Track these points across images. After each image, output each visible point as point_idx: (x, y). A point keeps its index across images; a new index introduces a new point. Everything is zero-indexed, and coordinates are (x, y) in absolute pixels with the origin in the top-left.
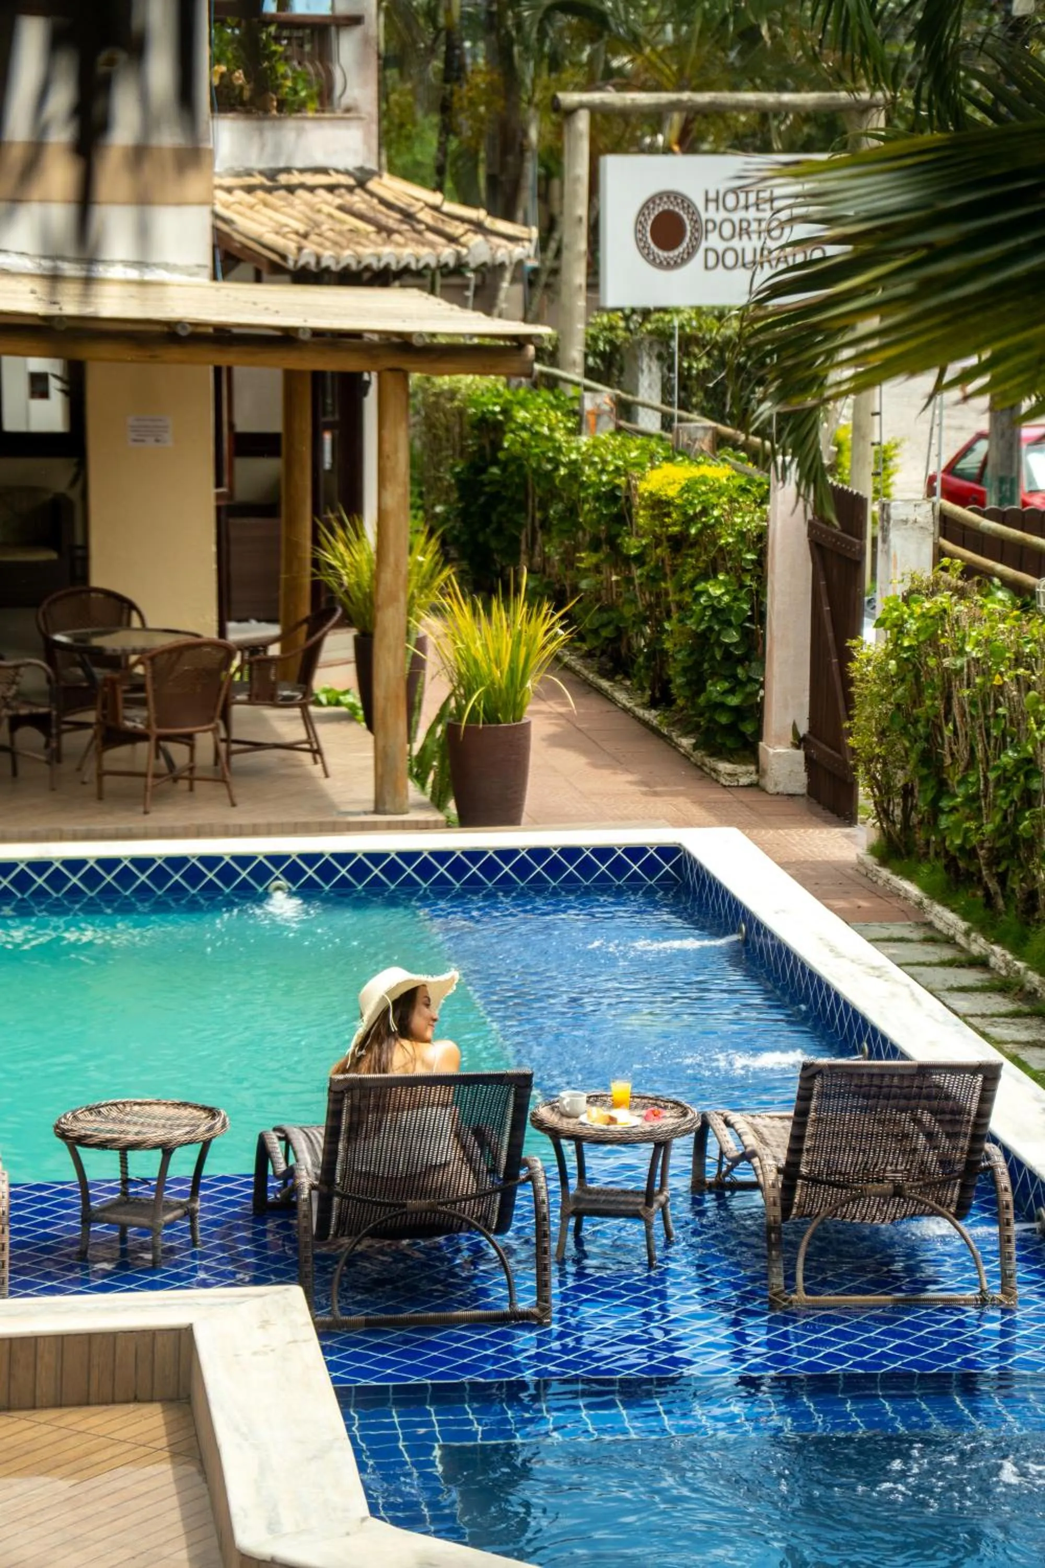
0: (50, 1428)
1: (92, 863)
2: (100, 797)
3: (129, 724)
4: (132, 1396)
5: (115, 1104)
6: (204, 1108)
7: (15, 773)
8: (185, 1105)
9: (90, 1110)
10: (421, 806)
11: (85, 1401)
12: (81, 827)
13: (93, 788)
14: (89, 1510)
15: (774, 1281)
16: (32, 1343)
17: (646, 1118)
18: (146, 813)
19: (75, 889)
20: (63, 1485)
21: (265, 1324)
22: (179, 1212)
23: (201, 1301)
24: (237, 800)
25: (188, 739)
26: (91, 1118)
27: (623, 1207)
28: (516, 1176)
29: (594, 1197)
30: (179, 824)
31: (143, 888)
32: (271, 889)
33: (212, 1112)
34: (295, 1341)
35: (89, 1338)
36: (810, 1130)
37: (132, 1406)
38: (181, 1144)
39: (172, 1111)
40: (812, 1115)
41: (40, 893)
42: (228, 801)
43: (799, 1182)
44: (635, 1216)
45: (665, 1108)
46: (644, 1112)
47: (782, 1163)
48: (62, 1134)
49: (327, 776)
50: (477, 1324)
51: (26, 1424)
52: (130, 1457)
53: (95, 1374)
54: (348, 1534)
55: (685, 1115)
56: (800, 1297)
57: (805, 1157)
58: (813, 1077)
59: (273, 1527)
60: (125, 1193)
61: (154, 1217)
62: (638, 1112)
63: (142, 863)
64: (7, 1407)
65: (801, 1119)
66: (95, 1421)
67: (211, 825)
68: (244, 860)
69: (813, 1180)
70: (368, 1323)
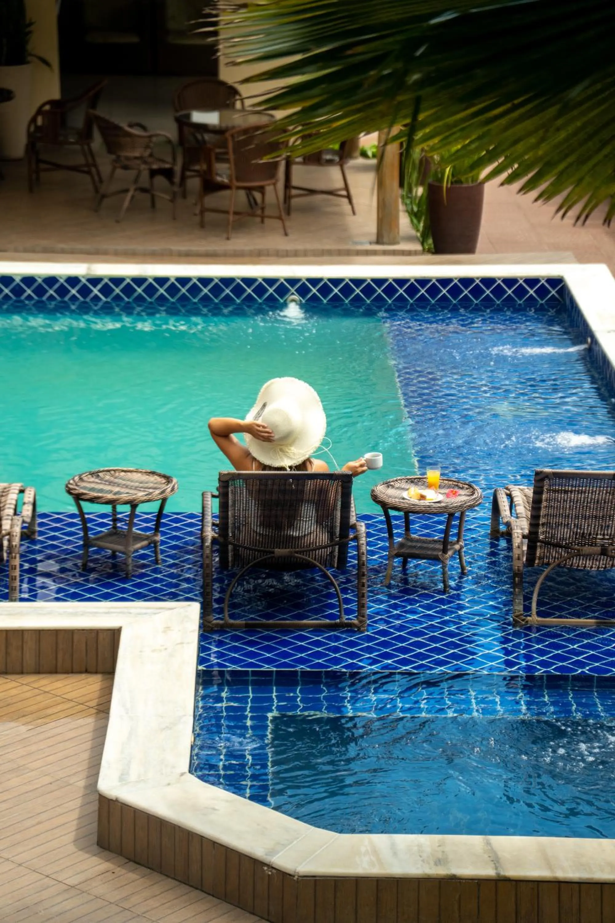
0: (28, 688)
1: (173, 280)
2: (202, 225)
3: (219, 179)
4: (84, 670)
5: (109, 471)
6: (164, 477)
7: (153, 205)
8: (153, 473)
9: (92, 474)
10: (410, 239)
11: (54, 671)
12: (183, 247)
13: (197, 219)
14: (34, 748)
15: (516, 608)
16: (20, 633)
17: (448, 495)
18: (228, 239)
19: (162, 296)
20: (23, 729)
21: (167, 629)
22: (145, 543)
23: (132, 611)
24: (289, 231)
25: (261, 189)
26: (92, 479)
27: (429, 552)
28: (347, 536)
29: (414, 544)
30: (247, 248)
31: (206, 297)
32: (288, 301)
33: (168, 479)
34: (182, 643)
35: (56, 633)
36: (543, 512)
37: (83, 676)
38: (143, 502)
39: (145, 478)
40: (544, 504)
41: (140, 298)
42: (282, 231)
43: (538, 544)
44: (436, 559)
45: (462, 488)
46: (446, 491)
47: (526, 532)
48: (69, 491)
49: (354, 213)
50: (318, 629)
51: (14, 684)
52: (70, 712)
53: (60, 656)
54: (169, 784)
55: (473, 494)
56: (534, 619)
57: (541, 530)
58: (542, 480)
59: (123, 778)
60: (115, 527)
61: (127, 545)
62: (443, 491)
63: (205, 281)
64: (5, 672)
65: (537, 506)
66: (59, 684)
67: (268, 250)
68: (271, 281)
69: (546, 543)
70: (247, 625)
